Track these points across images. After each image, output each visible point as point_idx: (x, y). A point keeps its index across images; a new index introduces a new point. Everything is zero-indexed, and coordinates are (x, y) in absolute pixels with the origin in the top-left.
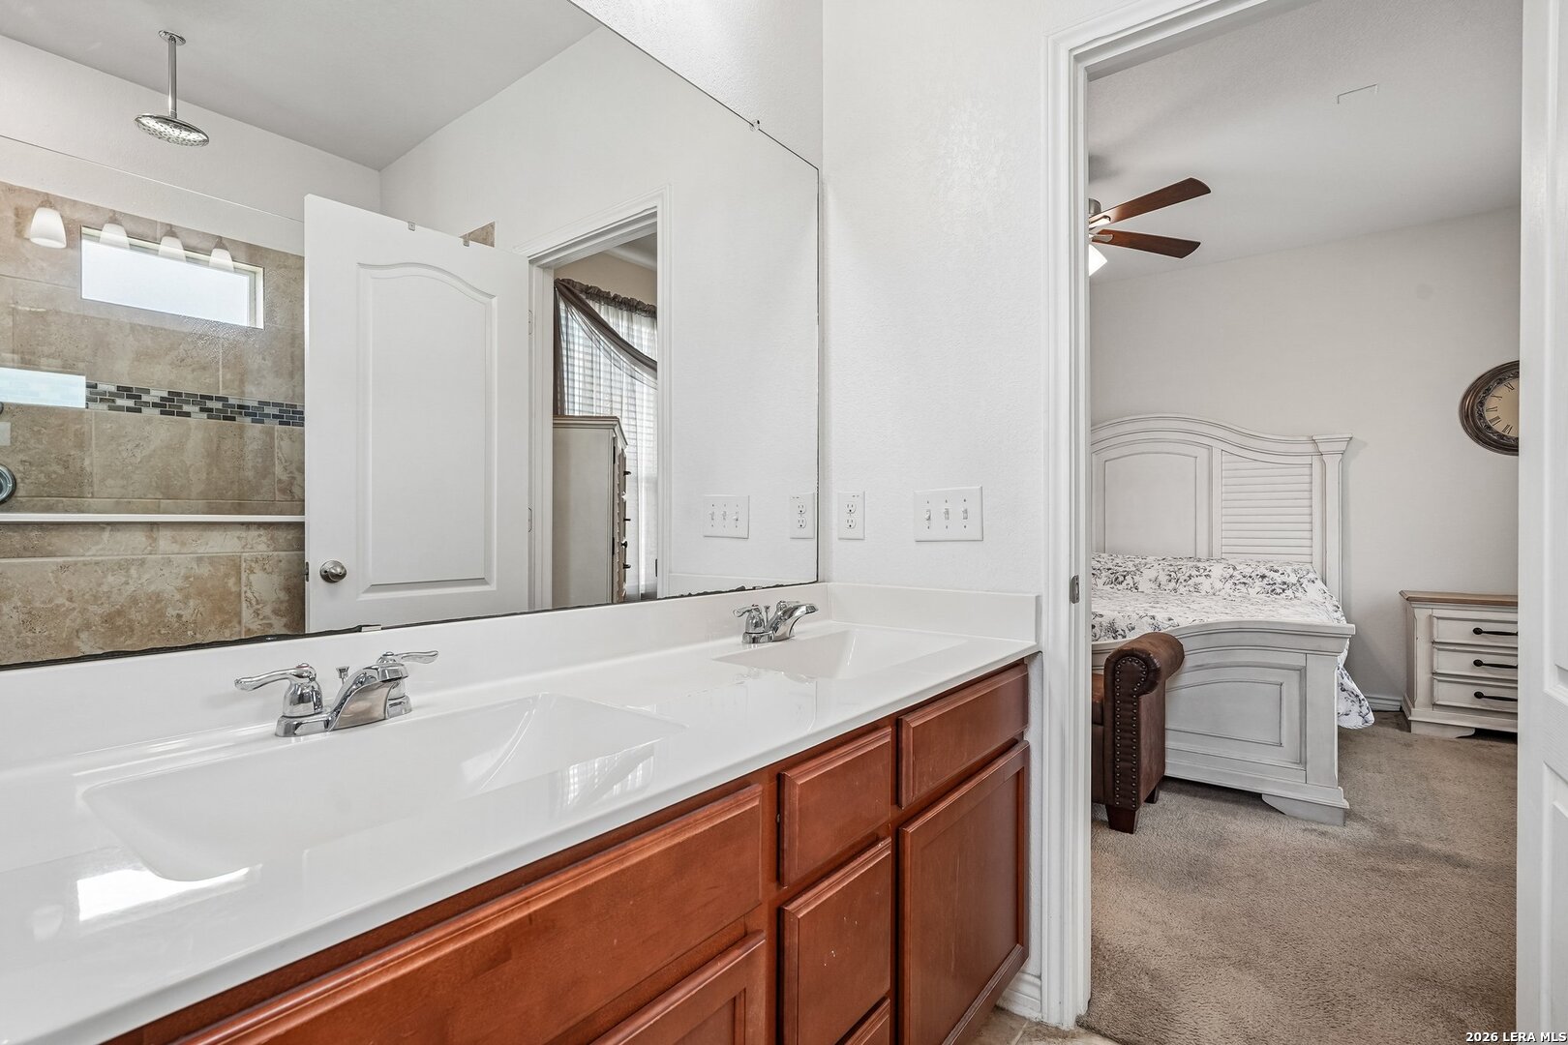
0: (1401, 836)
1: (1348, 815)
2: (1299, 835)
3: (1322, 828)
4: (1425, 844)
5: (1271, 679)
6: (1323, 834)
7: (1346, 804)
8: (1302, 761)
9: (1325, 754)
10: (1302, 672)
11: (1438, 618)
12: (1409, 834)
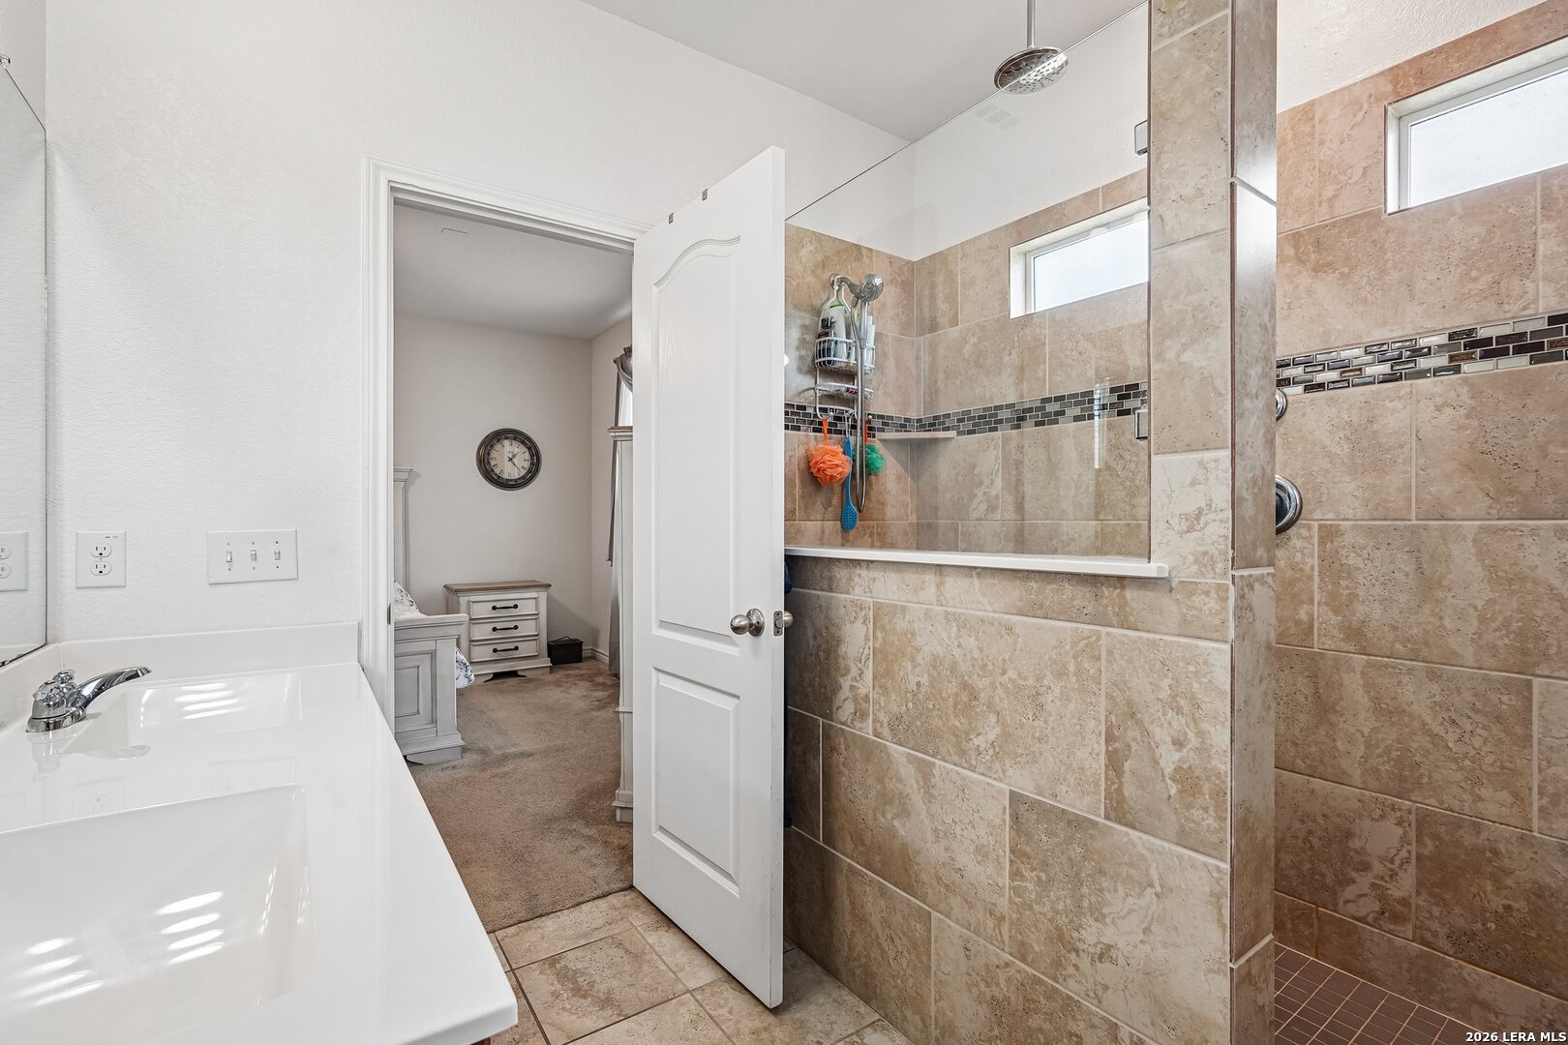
0: (494, 752)
1: (464, 750)
2: (441, 774)
3: (451, 764)
4: (509, 751)
5: (412, 664)
6: (454, 767)
7: (463, 743)
8: (433, 721)
9: (449, 710)
10: (433, 654)
11: (474, 602)
12: (497, 748)
